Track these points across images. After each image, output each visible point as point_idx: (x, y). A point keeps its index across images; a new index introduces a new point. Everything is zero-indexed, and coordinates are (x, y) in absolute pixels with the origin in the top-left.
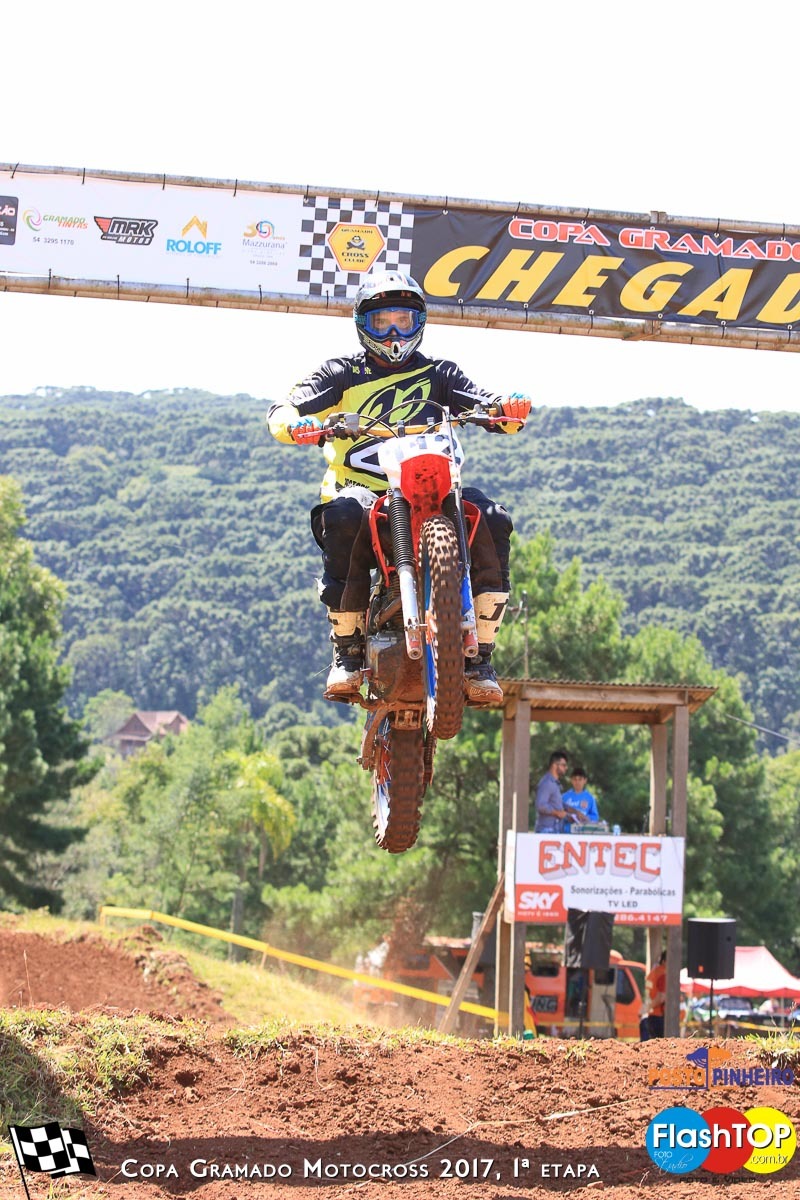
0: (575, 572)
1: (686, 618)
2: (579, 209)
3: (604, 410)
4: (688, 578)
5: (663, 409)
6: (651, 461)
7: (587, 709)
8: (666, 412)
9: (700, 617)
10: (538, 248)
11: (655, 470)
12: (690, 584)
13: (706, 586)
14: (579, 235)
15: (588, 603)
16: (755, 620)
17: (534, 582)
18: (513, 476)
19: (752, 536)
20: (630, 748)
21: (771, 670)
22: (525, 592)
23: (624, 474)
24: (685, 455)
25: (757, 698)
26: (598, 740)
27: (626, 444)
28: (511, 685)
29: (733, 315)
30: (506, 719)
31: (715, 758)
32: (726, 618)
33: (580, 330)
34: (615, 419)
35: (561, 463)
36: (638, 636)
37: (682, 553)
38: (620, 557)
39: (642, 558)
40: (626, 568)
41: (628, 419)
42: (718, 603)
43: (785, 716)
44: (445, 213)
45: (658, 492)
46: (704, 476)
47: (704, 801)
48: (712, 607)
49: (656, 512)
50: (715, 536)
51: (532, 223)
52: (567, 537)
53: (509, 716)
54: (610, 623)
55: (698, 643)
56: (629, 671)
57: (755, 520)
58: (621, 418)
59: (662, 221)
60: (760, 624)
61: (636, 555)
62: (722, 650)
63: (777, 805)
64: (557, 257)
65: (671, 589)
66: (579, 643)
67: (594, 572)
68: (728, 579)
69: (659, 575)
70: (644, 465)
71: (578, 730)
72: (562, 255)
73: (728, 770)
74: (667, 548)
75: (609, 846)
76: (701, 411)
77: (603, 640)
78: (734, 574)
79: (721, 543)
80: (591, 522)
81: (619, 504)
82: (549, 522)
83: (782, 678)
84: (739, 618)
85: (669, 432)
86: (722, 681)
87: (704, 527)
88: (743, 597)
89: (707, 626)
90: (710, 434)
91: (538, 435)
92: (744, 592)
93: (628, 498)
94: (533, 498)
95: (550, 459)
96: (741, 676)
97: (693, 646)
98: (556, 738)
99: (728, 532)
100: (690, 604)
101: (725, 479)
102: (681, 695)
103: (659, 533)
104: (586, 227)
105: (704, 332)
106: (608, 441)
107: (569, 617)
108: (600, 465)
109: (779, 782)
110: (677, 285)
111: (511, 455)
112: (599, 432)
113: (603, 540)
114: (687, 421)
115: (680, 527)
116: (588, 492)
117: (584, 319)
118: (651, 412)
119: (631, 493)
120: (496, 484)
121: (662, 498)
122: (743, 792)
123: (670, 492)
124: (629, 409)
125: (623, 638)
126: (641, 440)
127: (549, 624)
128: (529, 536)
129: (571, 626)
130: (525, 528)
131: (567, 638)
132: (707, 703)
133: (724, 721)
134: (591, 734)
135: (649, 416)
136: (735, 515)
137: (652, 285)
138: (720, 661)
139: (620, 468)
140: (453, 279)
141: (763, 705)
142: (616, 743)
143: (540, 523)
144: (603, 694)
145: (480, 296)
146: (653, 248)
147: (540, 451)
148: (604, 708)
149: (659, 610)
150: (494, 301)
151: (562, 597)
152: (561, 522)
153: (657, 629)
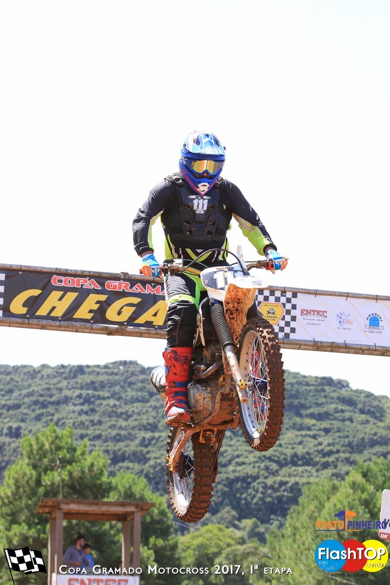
0: (85, 446)
1: (139, 468)
2: (86, 271)
3: (98, 366)
4: (140, 448)
5: (127, 366)
6: (121, 391)
7: (91, 514)
8: (129, 367)
9: (146, 467)
10: (66, 290)
11: (123, 396)
12: (141, 451)
13: (148, 452)
14: (86, 284)
15: (91, 461)
17: (65, 451)
18: (54, 399)
20: (112, 532)
22: (60, 456)
23: (108, 398)
24: (138, 388)
26: (97, 528)
27: (109, 383)
28: (53, 502)
29: (161, 323)
30: (51, 519)
31: (154, 537)
32: (158, 468)
33: (87, 330)
34: (104, 370)
35: (77, 392)
36: (116, 477)
37: (137, 436)
38: (107, 438)
39: (117, 439)
40: (109, 443)
41: (110, 371)
42: (154, 461)
44: (20, 273)
45: (125, 406)
46: (148, 399)
47: (148, 558)
48: (152, 462)
49: (124, 416)
50: (153, 428)
51: (63, 278)
52: (81, 429)
53: (53, 517)
54: (102, 471)
55: (145, 480)
56: (111, 494)
58: (107, 370)
59: (127, 277)
61: (115, 437)
62: (157, 483)
63: (184, 560)
64: (75, 295)
65: (131, 454)
66: (87, 481)
67: (94, 446)
68: (160, 448)
69: (126, 446)
70: (118, 393)
71: (87, 523)
72: (77, 294)
73: (160, 542)
74: (129, 434)
75: (102, 581)
76: (146, 367)
77: (99, 479)
78: (162, 446)
79: (157, 431)
80: (92, 421)
81: (106, 412)
82: (72, 421)
84: (165, 468)
85: (130, 377)
86: (157, 499)
87: (148, 424)
89: (149, 472)
91: (66, 378)
93: (111, 409)
94: (64, 409)
95: (72, 390)
97: (143, 481)
98: (76, 528)
99: (160, 426)
100: (141, 461)
101: (158, 400)
102: (137, 507)
103: (126, 426)
104: (89, 280)
105: (147, 332)
106: (100, 382)
107: (82, 468)
108: (97, 393)
109: (185, 548)
110: (134, 308)
111: (53, 388)
112: (96, 377)
113: (98, 429)
114: (139, 372)
115: (136, 423)
116: (91, 406)
117: (88, 325)
118: (121, 367)
119: (112, 407)
120: (46, 403)
121: (127, 409)
122: (168, 553)
123: (131, 406)
124: (111, 366)
125: (108, 478)
126: (116, 381)
127: (72, 470)
128: (61, 428)
129: (83, 472)
130: (60, 424)
131: (81, 478)
132: (150, 510)
133: (158, 518)
134: (93, 525)
135: (120, 369)
136: (163, 417)
137: (121, 308)
138: (156, 489)
139: (107, 394)
140: (24, 305)
142: (105, 530)
143: (67, 421)
144: (98, 506)
145: (37, 314)
146: (122, 290)
147: (67, 386)
148: (99, 513)
149: (126, 464)
150: (44, 316)
151: (79, 458)
152: (78, 421)
153: (125, 473)
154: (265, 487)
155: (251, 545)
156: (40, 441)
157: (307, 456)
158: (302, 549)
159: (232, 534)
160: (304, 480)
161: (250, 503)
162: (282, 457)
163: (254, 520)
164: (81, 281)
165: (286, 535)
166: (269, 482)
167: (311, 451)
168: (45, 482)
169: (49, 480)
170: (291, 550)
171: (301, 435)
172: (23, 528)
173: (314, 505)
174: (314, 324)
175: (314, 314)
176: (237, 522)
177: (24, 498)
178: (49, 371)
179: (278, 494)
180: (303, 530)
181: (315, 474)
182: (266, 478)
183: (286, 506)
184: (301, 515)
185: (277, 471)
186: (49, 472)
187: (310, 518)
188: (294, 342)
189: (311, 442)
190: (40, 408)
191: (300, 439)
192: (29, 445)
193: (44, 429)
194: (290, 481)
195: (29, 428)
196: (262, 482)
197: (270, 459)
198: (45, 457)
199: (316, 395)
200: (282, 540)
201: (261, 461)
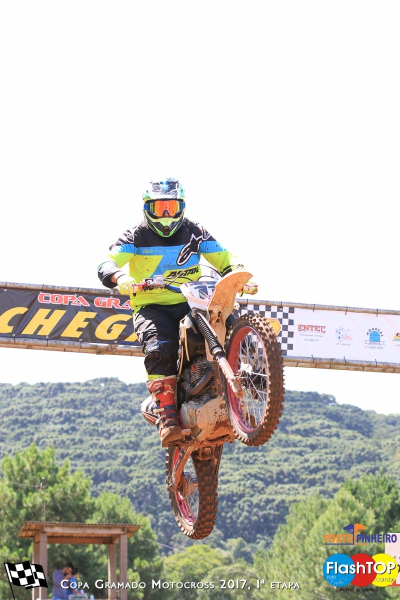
0: (67, 466)
1: (122, 487)
2: (73, 288)
3: (79, 384)
4: (122, 467)
5: (108, 383)
6: (103, 409)
7: (76, 537)
8: (110, 384)
9: (128, 487)
10: (53, 308)
11: (105, 414)
12: (123, 470)
13: (131, 471)
14: (74, 301)
15: (74, 481)
16: (156, 488)
17: (47, 471)
18: (33, 418)
19: (154, 446)
20: (96, 554)
21: (165, 513)
22: (42, 478)
23: (89, 416)
24: (120, 406)
25: (158, 527)
26: (80, 550)
27: (90, 400)
28: (37, 526)
30: (35, 542)
31: (138, 558)
32: (142, 487)
33: (75, 350)
34: (84, 388)
35: (58, 411)
36: (99, 497)
37: (119, 455)
38: (88, 457)
39: (99, 458)
40: (91, 463)
41: (91, 388)
42: (137, 480)
43: (172, 535)
44: (5, 290)
45: (106, 425)
46: (129, 416)
47: (134, 581)
48: (135, 482)
49: (106, 435)
50: (135, 446)
51: (50, 295)
52: (61, 448)
53: (37, 541)
54: (85, 492)
55: (129, 500)
56: (94, 515)
57: (155, 438)
58: (87, 388)
59: (116, 294)
60: (159, 490)
61: (96, 456)
62: (140, 503)
64: (63, 312)
65: (113, 473)
66: (69, 502)
67: (75, 465)
68: (142, 467)
69: (108, 466)
70: (99, 411)
71: (70, 546)
72: (65, 311)
73: (145, 564)
74: (111, 452)
76: (128, 384)
77: (81, 500)
78: (145, 465)
79: (139, 449)
80: (73, 440)
81: (87, 431)
82: (52, 440)
83: (170, 517)
84: (148, 487)
85: (111, 394)
87: (130, 442)
88: (150, 477)
89: (132, 491)
90: (132, 395)
91: (46, 397)
92: (150, 474)
93: (92, 428)
94: (44, 428)
95: (52, 409)
96: (150, 516)
97: (126, 502)
98: (59, 550)
99: (142, 444)
100: (123, 480)
101: (140, 417)
102: (123, 529)
103: (107, 445)
104: (77, 297)
105: (137, 350)
106: (81, 400)
107: (64, 489)
108: (77, 411)
109: (171, 570)
110: (124, 326)
111: (32, 407)
112: (76, 395)
113: (80, 448)
114: (120, 389)
115: (117, 441)
116: (72, 425)
117: (77, 344)
118: (102, 385)
119: (93, 425)
120: (25, 422)
121: (109, 427)
122: (153, 575)
123: (113, 424)
124: (91, 383)
125: (91, 499)
126: (98, 398)
127: (54, 492)
128: (42, 447)
129: (65, 493)
130: (40, 443)
131: (64, 499)
132: (135, 532)
133: (142, 539)
134: (76, 547)
135: (101, 387)
136: (145, 435)
137: (111, 326)
138: (139, 509)
139: (88, 413)
140: (10, 324)
141: (161, 530)
142: (89, 552)
143: (48, 441)
144: (83, 529)
145: (23, 333)
146: (111, 307)
147: (47, 404)
148: (84, 536)
149: (108, 483)
150: (31, 335)
151: (61, 479)
152: (58, 440)
153: (108, 494)
154: (251, 505)
155: (237, 565)
156: (21, 462)
157: (293, 474)
158: (291, 570)
159: (218, 554)
160: (291, 498)
161: (236, 522)
162: (268, 475)
163: (240, 539)
164: (69, 298)
165: (274, 555)
166: (255, 500)
167: (297, 468)
168: (26, 504)
169: (30, 502)
170: (279, 570)
171: (287, 452)
172: (5, 551)
173: (302, 524)
174: (312, 340)
175: (312, 330)
176: (222, 542)
177: (5, 520)
178: (28, 390)
179: (265, 512)
180: (291, 550)
181: (302, 491)
182: (252, 496)
183: (273, 525)
184: (289, 534)
185: (263, 489)
186: (30, 493)
187: (298, 537)
188: (291, 359)
189: (297, 459)
190: (19, 427)
191: (286, 456)
192: (10, 466)
193: (25, 449)
194: (277, 499)
195: (9, 448)
196: (248, 501)
197: (256, 477)
198: (26, 478)
199: (302, 410)
200: (270, 561)
201: (246, 479)
